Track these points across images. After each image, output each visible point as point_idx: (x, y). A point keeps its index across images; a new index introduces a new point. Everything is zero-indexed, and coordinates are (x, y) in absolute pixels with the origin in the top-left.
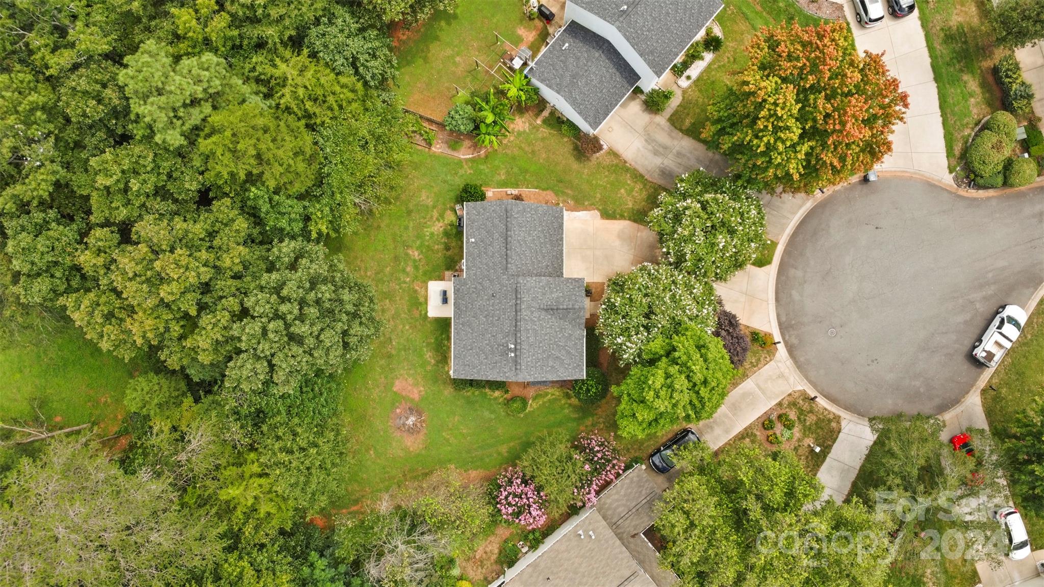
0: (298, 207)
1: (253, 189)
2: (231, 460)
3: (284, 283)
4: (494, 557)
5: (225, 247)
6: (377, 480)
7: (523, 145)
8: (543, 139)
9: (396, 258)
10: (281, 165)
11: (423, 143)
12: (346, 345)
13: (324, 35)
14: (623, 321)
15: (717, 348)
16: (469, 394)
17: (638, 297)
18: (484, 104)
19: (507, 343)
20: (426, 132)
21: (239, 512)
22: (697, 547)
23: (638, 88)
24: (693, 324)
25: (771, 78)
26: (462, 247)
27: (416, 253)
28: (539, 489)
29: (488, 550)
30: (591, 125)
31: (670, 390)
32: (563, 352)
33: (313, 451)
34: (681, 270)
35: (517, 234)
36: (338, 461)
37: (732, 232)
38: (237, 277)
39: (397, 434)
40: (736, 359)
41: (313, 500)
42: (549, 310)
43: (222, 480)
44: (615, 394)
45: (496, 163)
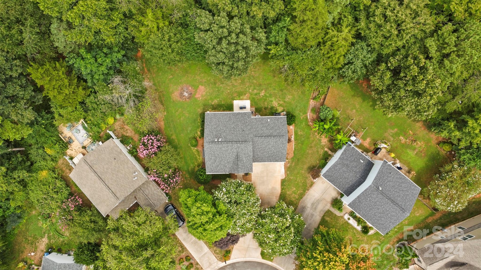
0: (281, 39)
1: (289, 19)
2: (165, 14)
3: (245, 35)
4: (125, 134)
5: (261, 7)
6: (159, 80)
7: (315, 142)
8: (318, 151)
9: (260, 85)
10: (300, 31)
11: (314, 96)
12: (219, 64)
13: (362, 49)
14: (233, 191)
15: (221, 235)
16: (199, 120)
17: (244, 198)
18: (333, 123)
19: (222, 137)
20: (319, 97)
21: (141, 18)
22: (129, 228)
23: (343, 195)
24: (233, 223)
25: (348, 259)
26: (266, 115)
27: (263, 94)
28: (155, 154)
29: (128, 131)
30: (324, 174)
31: (201, 214)
32: (218, 163)
33: (170, 51)
34: (257, 217)
35: (272, 141)
36: (166, 62)
37: (276, 241)
38: (248, 13)
39: (180, 88)
40: (217, 243)
41: (148, 51)
42: (237, 157)
43: (156, 10)
44: (200, 188)
45: (306, 130)
